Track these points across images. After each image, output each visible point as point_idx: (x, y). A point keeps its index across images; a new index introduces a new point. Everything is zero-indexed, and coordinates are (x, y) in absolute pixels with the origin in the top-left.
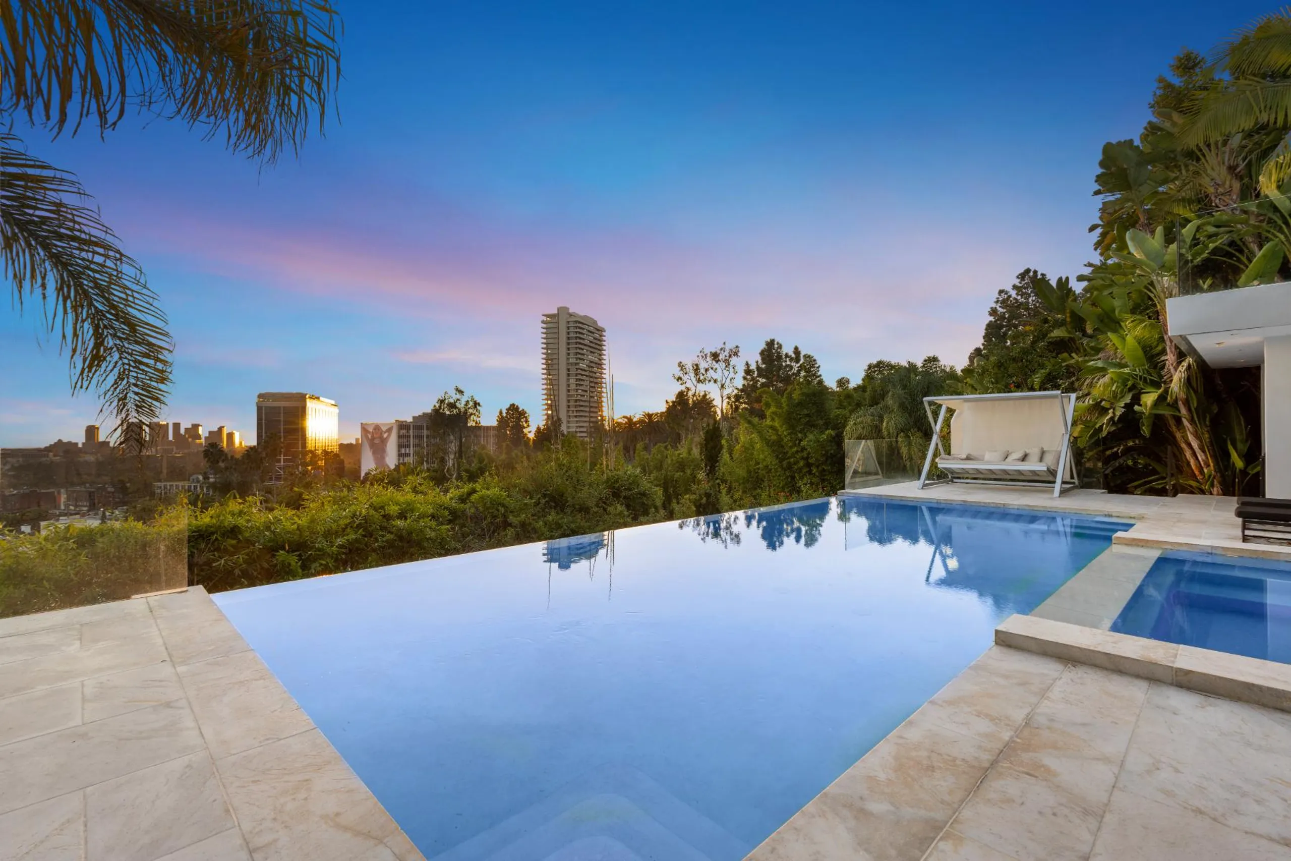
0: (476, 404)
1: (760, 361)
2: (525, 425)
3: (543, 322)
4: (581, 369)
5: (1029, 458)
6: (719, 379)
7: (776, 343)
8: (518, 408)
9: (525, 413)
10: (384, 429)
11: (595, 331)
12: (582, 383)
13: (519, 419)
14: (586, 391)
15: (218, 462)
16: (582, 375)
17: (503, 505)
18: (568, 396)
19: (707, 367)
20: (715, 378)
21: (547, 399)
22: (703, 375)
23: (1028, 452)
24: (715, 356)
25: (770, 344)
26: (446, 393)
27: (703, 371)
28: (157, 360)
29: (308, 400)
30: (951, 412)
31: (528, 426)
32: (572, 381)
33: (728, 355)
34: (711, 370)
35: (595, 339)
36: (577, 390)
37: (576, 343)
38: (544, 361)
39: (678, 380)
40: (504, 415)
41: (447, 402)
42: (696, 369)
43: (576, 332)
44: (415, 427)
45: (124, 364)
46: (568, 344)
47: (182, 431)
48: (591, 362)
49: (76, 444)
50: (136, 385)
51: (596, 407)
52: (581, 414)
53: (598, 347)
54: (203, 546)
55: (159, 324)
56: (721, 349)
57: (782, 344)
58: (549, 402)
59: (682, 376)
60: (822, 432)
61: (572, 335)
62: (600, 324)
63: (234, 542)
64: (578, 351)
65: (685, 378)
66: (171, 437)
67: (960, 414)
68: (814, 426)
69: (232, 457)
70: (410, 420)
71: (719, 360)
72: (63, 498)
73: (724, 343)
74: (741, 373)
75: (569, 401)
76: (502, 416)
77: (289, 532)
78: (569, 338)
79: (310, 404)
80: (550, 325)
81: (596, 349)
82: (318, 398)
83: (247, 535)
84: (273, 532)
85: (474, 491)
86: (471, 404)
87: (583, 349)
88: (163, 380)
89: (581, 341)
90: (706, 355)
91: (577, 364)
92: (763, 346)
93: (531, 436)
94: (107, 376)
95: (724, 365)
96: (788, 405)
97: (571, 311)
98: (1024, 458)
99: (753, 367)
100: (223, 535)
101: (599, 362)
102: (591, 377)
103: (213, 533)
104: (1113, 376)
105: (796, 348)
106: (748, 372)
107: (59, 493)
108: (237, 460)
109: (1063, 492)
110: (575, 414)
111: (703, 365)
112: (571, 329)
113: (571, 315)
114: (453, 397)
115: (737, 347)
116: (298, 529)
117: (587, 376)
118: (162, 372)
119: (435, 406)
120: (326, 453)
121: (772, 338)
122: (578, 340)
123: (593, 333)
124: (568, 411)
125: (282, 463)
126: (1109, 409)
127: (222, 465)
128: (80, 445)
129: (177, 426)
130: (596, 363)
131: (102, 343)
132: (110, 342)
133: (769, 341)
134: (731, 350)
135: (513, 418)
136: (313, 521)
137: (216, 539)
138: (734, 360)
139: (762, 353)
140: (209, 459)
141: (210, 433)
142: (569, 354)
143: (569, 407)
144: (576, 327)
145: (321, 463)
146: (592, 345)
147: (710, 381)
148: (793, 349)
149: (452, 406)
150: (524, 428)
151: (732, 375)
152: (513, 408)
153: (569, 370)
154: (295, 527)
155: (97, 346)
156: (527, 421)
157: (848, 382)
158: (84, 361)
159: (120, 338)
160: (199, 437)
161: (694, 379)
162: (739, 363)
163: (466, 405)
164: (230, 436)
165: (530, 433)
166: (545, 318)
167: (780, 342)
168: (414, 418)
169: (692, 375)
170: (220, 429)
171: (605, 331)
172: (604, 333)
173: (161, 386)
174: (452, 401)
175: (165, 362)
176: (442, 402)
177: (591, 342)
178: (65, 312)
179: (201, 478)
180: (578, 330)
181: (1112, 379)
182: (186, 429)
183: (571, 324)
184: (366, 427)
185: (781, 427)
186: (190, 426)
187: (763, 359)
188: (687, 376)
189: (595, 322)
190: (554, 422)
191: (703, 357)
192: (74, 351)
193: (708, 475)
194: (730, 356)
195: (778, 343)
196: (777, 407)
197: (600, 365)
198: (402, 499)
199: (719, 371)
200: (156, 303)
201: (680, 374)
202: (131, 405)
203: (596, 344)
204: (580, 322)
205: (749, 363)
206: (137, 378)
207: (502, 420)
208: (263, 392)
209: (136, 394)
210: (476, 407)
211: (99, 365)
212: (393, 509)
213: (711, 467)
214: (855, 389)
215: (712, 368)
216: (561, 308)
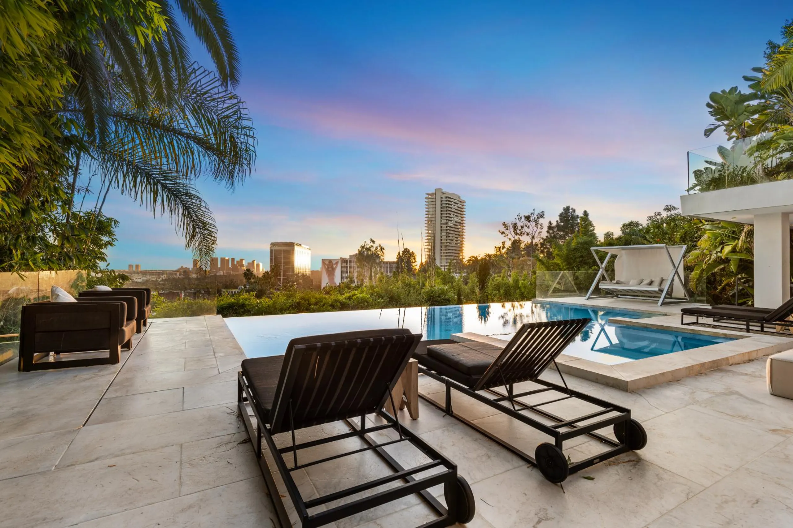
0: (382, 249)
1: (559, 220)
2: (414, 261)
3: (426, 198)
4: (450, 227)
5: (653, 284)
6: (531, 232)
7: (570, 208)
8: (409, 251)
9: (414, 254)
10: (334, 262)
11: (459, 203)
12: (450, 235)
13: (410, 257)
14: (452, 240)
15: (250, 279)
16: (450, 230)
17: (367, 302)
18: (441, 243)
19: (522, 225)
20: (528, 232)
21: (428, 245)
22: (520, 230)
23: (653, 280)
24: (528, 218)
25: (567, 209)
26: (365, 242)
27: (520, 228)
28: (211, 236)
29: (295, 246)
30: (614, 257)
31: (415, 261)
32: (444, 234)
33: (536, 217)
34: (525, 228)
35: (458, 207)
36: (447, 239)
37: (447, 210)
38: (426, 222)
39: (502, 234)
40: (401, 255)
41: (365, 247)
42: (515, 226)
43: (447, 204)
44: (351, 262)
45: (201, 238)
46: (442, 211)
47: (235, 263)
48: (456, 222)
49: (189, 268)
50: (205, 246)
51: (459, 250)
52: (449, 254)
53: (461, 213)
54: (231, 311)
55: (213, 223)
56: (532, 214)
57: (576, 209)
58: (430, 247)
59: (505, 231)
60: (590, 267)
61: (444, 205)
62: (462, 198)
63: (243, 310)
64: (448, 215)
65: (507, 232)
66: (230, 266)
67: (621, 257)
68: (586, 263)
69: (258, 276)
70: (348, 257)
71: (530, 221)
72: (183, 295)
73: (534, 210)
74: (545, 229)
75: (441, 247)
76: (400, 256)
77: (264, 307)
78: (442, 208)
79: (296, 248)
80: (430, 200)
81: (459, 213)
82: (300, 245)
83: (248, 308)
84: (259, 307)
85: (355, 295)
86: (379, 248)
87: (451, 214)
88: (214, 244)
89: (450, 209)
90: (521, 218)
91: (447, 223)
92: (561, 211)
93: (417, 268)
94: (196, 243)
95: (534, 224)
96: (567, 250)
97: (443, 191)
98: (651, 283)
99: (554, 224)
100: (239, 307)
101: (461, 222)
102: (455, 231)
103: (235, 306)
104: (710, 235)
105: (585, 212)
106: (550, 228)
107: (181, 293)
108: (260, 278)
109: (663, 304)
110: (445, 254)
111: (519, 224)
112: (444, 202)
113: (443, 193)
114: (369, 244)
115: (543, 212)
116: (268, 306)
117: (453, 231)
118: (214, 240)
119: (359, 250)
120: (303, 275)
121: (568, 205)
122: (448, 209)
123: (457, 204)
124: (441, 253)
125: (282, 281)
126: (708, 255)
127: (253, 281)
128: (191, 269)
129: (233, 260)
130: (459, 223)
131: (195, 231)
132: (197, 230)
133: (565, 207)
134: (539, 214)
135: (406, 257)
136: (274, 303)
137: (236, 308)
138: (541, 221)
139: (561, 215)
140: (246, 277)
141: (248, 263)
142: (442, 217)
143: (441, 250)
144: (447, 201)
145: (301, 281)
146: (457, 211)
147: (524, 234)
148: (582, 212)
149: (369, 249)
150: (413, 263)
151: (539, 230)
152: (406, 251)
153: (441, 227)
154: (267, 305)
155: (193, 232)
156: (414, 259)
157: (612, 234)
158: (190, 236)
159: (200, 229)
160: (243, 266)
161: (513, 233)
162: (545, 222)
163: (376, 249)
164: (258, 265)
165: (417, 266)
166: (427, 196)
167: (574, 208)
168: (350, 256)
169: (512, 230)
170: (253, 262)
171: (465, 202)
172: (465, 204)
173: (213, 246)
174: (368, 247)
175: (214, 237)
176: (363, 247)
177: (456, 209)
178: (184, 220)
179: (243, 287)
180: (448, 202)
181: (709, 237)
182: (237, 262)
183: (444, 199)
184: (325, 261)
185: (562, 263)
186: (239, 260)
187: (560, 219)
188: (508, 231)
189: (459, 197)
190: (432, 259)
191: (519, 219)
192: (187, 233)
193: (480, 290)
194: (538, 218)
195: (572, 209)
196: (559, 251)
197: (461, 224)
198: (318, 296)
199: (531, 227)
200: (212, 216)
201: (504, 230)
202: (203, 253)
203: (459, 211)
204: (449, 198)
205: (552, 222)
206: (205, 243)
207: (400, 258)
208: (273, 242)
209: (205, 249)
210: (381, 250)
211: (194, 239)
212: (313, 300)
213: (482, 286)
214: (617, 239)
215: (526, 226)
216: (437, 189)
